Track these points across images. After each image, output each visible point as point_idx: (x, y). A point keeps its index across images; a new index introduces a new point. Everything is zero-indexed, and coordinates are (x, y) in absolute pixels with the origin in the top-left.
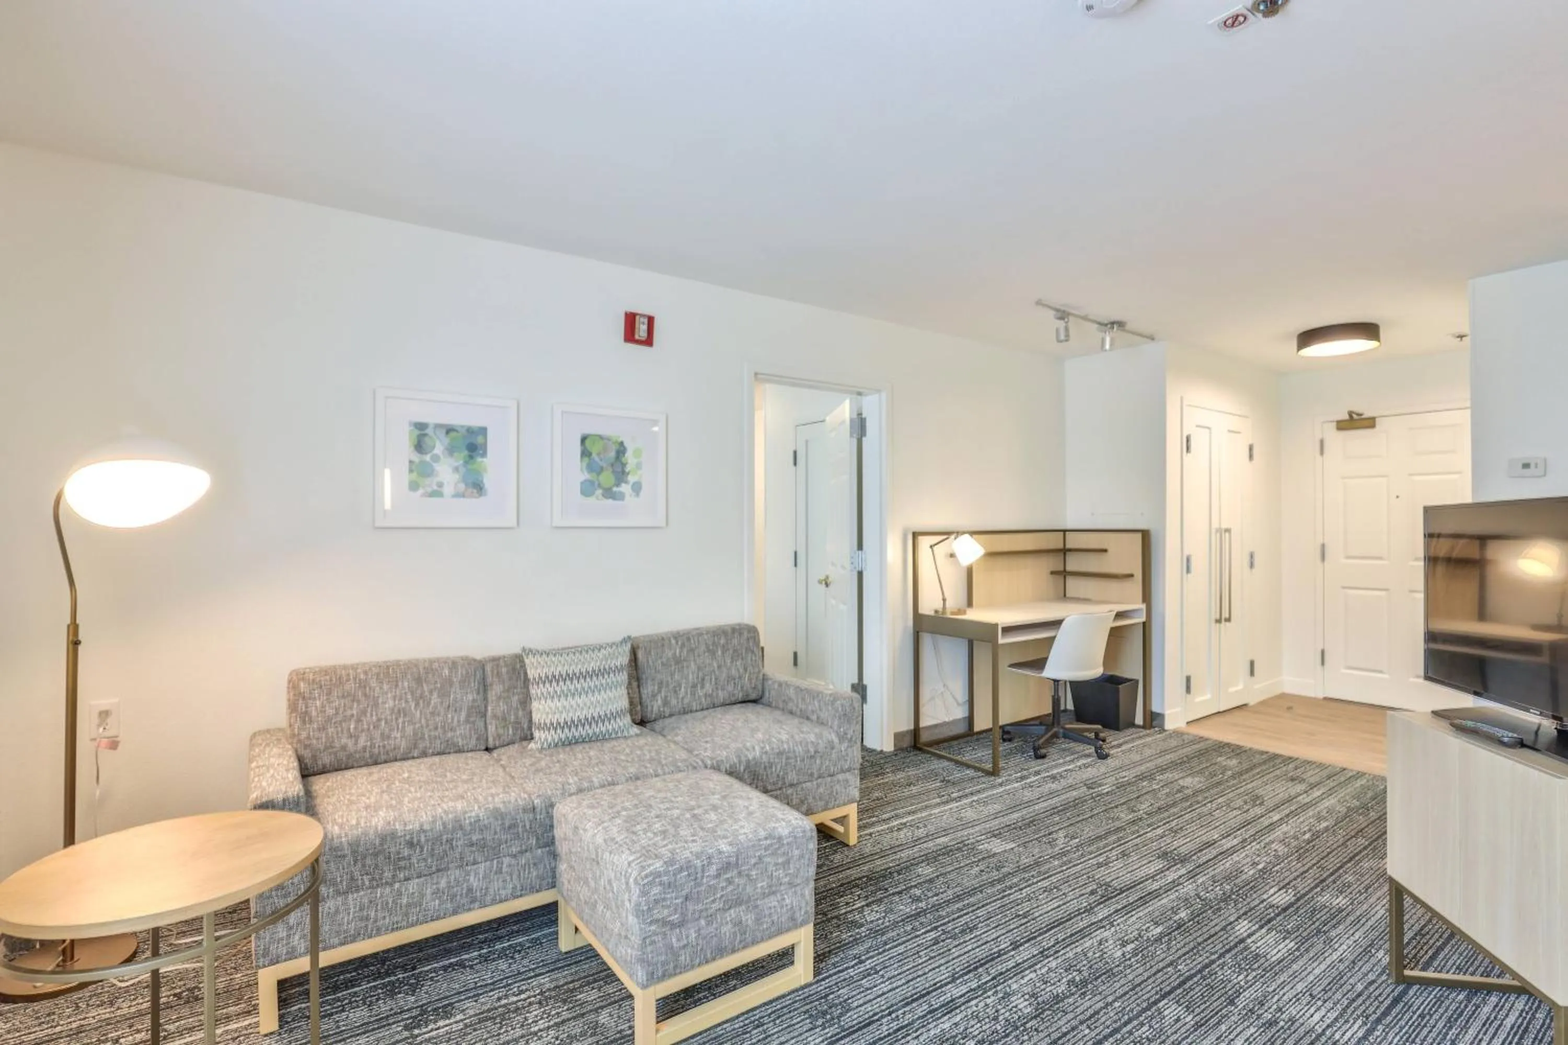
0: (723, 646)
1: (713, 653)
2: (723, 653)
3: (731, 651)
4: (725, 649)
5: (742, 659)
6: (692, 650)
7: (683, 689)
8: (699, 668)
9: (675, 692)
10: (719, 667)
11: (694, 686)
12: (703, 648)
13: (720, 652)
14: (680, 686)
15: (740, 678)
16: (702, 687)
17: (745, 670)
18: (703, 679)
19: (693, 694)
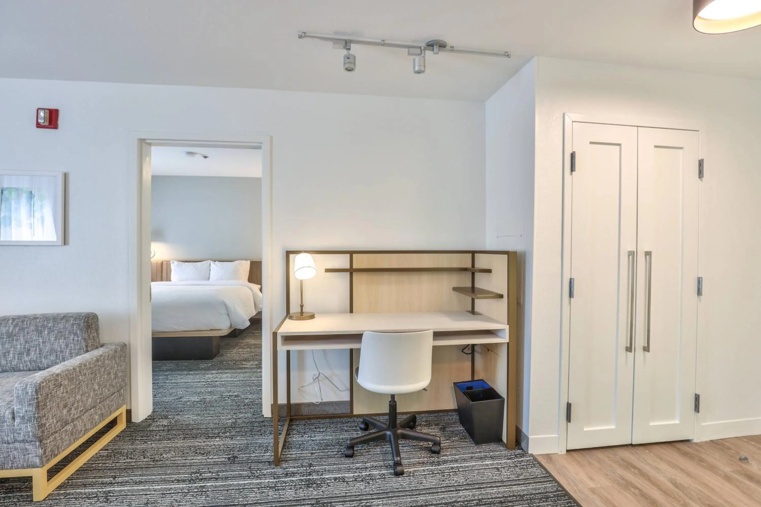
0: (50, 328)
1: (40, 333)
2: (48, 333)
3: (56, 332)
4: (51, 330)
5: (65, 339)
6: (23, 329)
7: (11, 355)
8: (26, 342)
9: (5, 356)
10: (44, 342)
11: (21, 354)
12: (32, 328)
13: (46, 332)
14: (9, 352)
15: (62, 352)
16: (28, 354)
17: (67, 346)
18: (29, 350)
19: (20, 359)
